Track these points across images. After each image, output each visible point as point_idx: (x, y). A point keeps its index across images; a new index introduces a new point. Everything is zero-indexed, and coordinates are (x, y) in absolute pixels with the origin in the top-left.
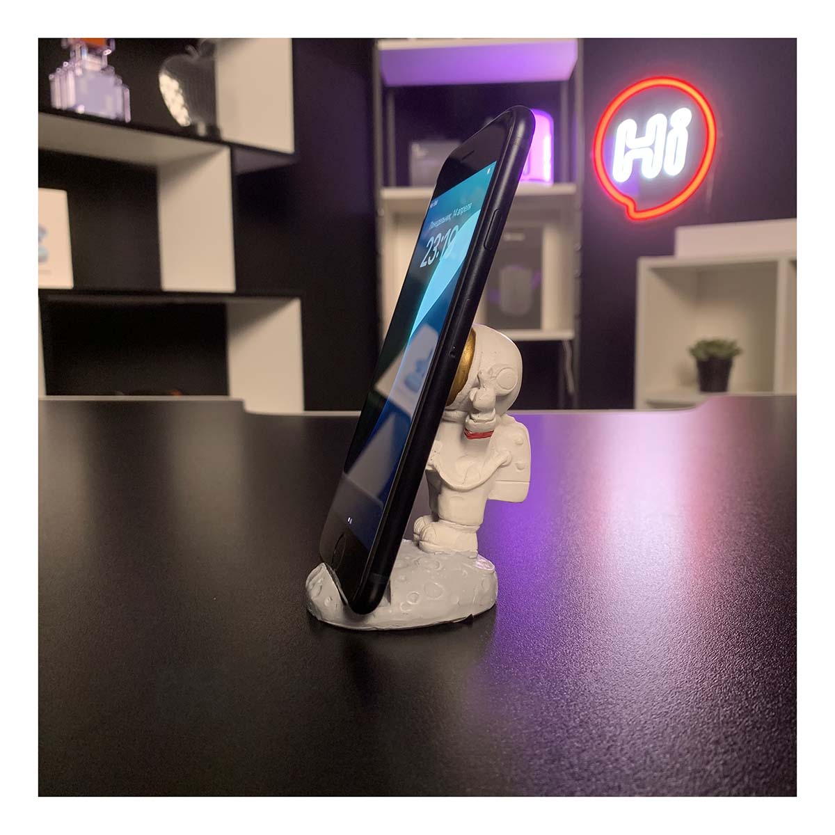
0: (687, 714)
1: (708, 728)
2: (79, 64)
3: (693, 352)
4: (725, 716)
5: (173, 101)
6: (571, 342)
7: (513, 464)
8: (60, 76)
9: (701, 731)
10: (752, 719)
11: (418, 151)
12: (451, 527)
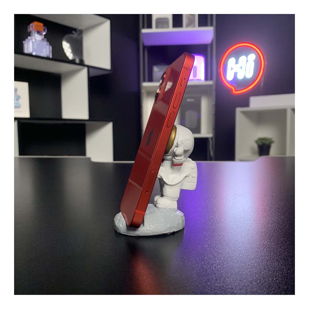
2: (34, 38)
3: (257, 142)
5: (67, 51)
8: (27, 42)
11: (156, 69)
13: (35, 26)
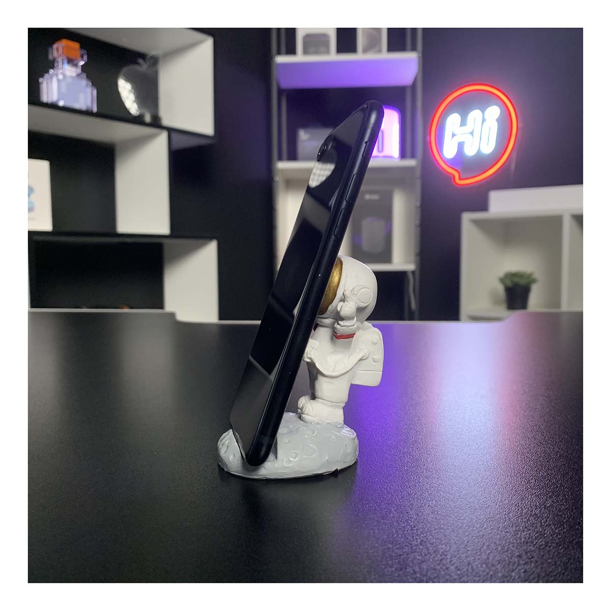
0: (498, 536)
1: (513, 547)
2: (61, 71)
3: (502, 280)
4: (525, 538)
5: (127, 97)
6: (413, 272)
7: (370, 358)
8: (47, 79)
9: (508, 548)
10: (545, 540)
11: (303, 135)
12: (324, 404)
13: (63, 48)
